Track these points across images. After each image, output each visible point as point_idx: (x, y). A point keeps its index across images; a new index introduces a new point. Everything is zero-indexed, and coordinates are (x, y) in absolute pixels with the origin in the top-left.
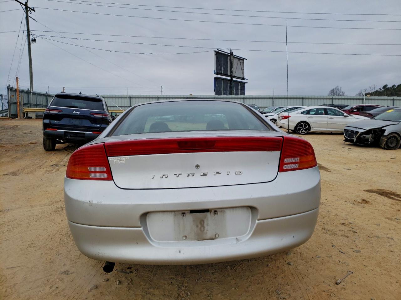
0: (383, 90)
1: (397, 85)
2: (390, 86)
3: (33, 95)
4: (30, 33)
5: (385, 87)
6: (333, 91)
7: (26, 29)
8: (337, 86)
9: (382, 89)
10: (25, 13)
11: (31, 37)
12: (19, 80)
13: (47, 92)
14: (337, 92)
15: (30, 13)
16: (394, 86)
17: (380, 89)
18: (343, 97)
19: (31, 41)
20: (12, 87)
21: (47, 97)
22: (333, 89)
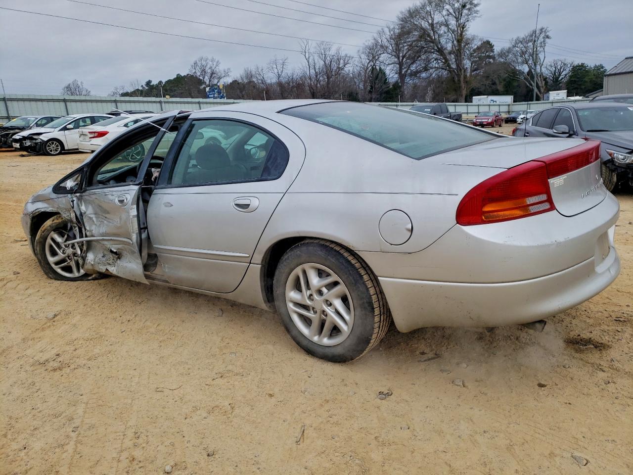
0: (147, 88)
1: (164, 81)
2: (155, 82)
5: (148, 83)
6: (68, 88)
8: (75, 80)
9: (144, 86)
14: (77, 90)
16: (160, 82)
17: (142, 86)
18: (88, 98)
22: (69, 85)
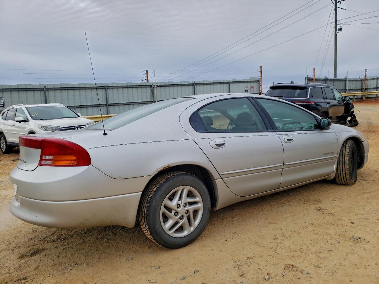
3: (329, 82)
4: (338, 23)
7: (334, 20)
10: (334, 6)
11: (338, 27)
12: (315, 70)
13: (346, 77)
15: (340, 3)
19: (337, 30)
20: (310, 77)
21: (346, 81)
